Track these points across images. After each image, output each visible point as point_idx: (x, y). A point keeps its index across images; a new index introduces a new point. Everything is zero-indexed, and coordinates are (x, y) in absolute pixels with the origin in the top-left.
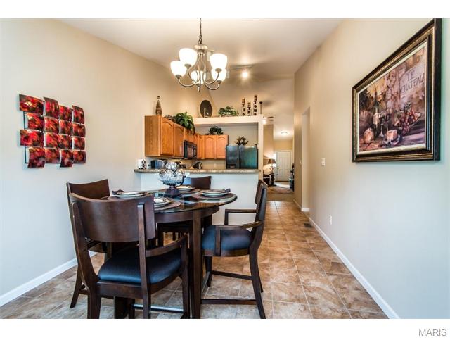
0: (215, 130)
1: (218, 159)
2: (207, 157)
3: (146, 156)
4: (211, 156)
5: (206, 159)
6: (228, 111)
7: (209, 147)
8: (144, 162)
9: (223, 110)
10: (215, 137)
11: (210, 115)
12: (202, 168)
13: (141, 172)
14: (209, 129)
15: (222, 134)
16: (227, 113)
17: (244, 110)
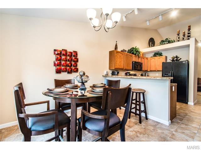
0: (158, 54)
1: (158, 71)
2: (151, 70)
3: (109, 69)
4: (153, 69)
5: (151, 71)
6: (166, 41)
7: (153, 64)
8: (107, 72)
9: (163, 41)
10: (157, 58)
11: (154, 46)
12: (148, 76)
13: (106, 77)
14: (153, 54)
15: (162, 56)
16: (165, 43)
17: (179, 38)
